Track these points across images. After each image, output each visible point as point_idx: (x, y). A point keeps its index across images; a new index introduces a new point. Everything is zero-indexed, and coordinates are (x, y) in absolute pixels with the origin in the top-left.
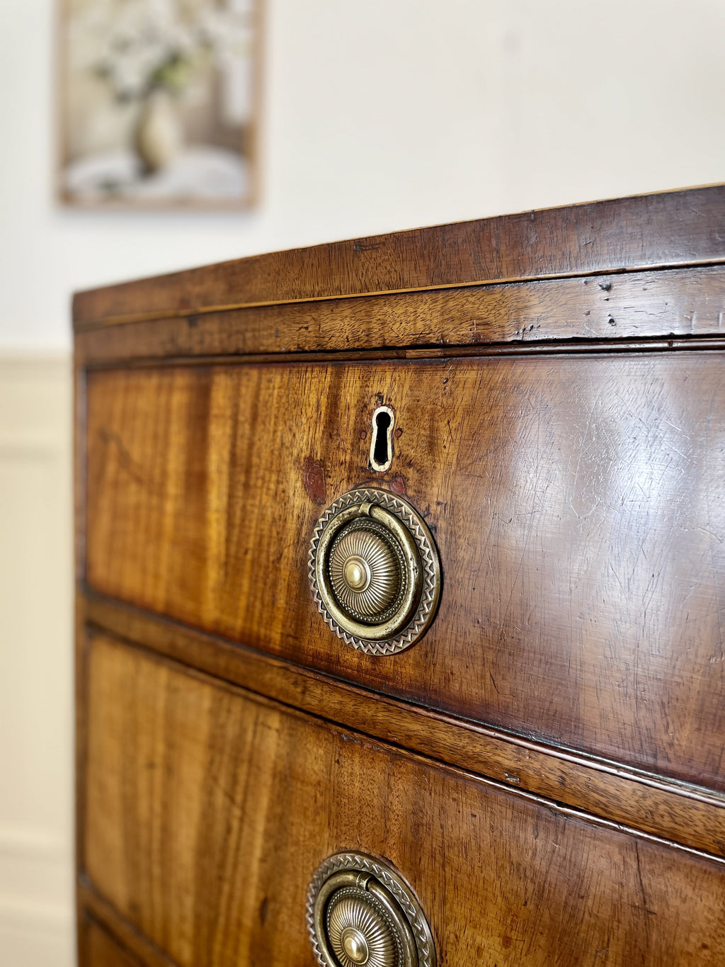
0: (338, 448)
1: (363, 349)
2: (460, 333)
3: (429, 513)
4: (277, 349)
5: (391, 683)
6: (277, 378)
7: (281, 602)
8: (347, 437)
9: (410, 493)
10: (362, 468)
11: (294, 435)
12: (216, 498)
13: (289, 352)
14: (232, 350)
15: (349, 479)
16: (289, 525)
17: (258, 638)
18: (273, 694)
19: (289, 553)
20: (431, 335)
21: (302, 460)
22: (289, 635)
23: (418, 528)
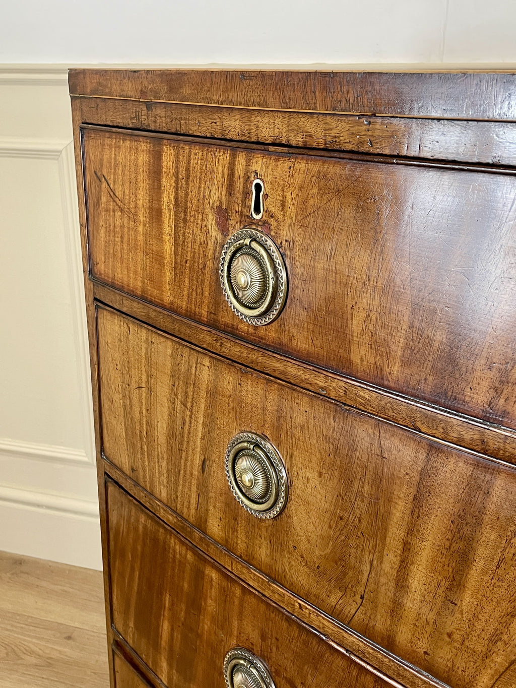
0: (235, 202)
1: (246, 142)
2: (297, 140)
3: (282, 246)
4: (199, 134)
6: (200, 152)
7: (206, 293)
8: (239, 196)
9: (273, 233)
10: (247, 216)
11: (210, 192)
13: (206, 137)
15: (241, 222)
16: (209, 247)
17: (195, 313)
18: (205, 346)
19: (210, 264)
20: (283, 138)
21: (215, 208)
22: (211, 313)
23: (276, 254)
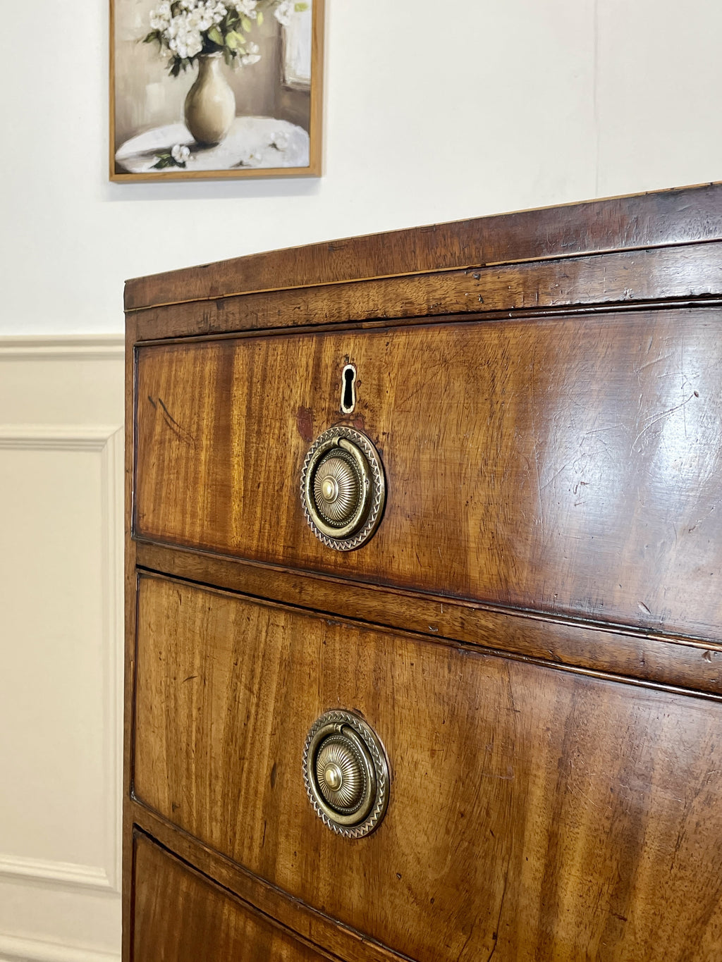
0: (321, 398)
1: (336, 323)
2: (395, 309)
3: (378, 441)
4: (280, 325)
5: (356, 571)
6: (279, 347)
7: (283, 522)
8: (326, 388)
9: (367, 427)
10: (336, 412)
11: (291, 391)
12: (237, 447)
13: (288, 327)
14: (248, 327)
15: (328, 420)
16: (288, 461)
17: (268, 553)
18: (280, 598)
19: (288, 482)
20: (378, 311)
21: (297, 409)
22: (288, 547)
23: (371, 451)
